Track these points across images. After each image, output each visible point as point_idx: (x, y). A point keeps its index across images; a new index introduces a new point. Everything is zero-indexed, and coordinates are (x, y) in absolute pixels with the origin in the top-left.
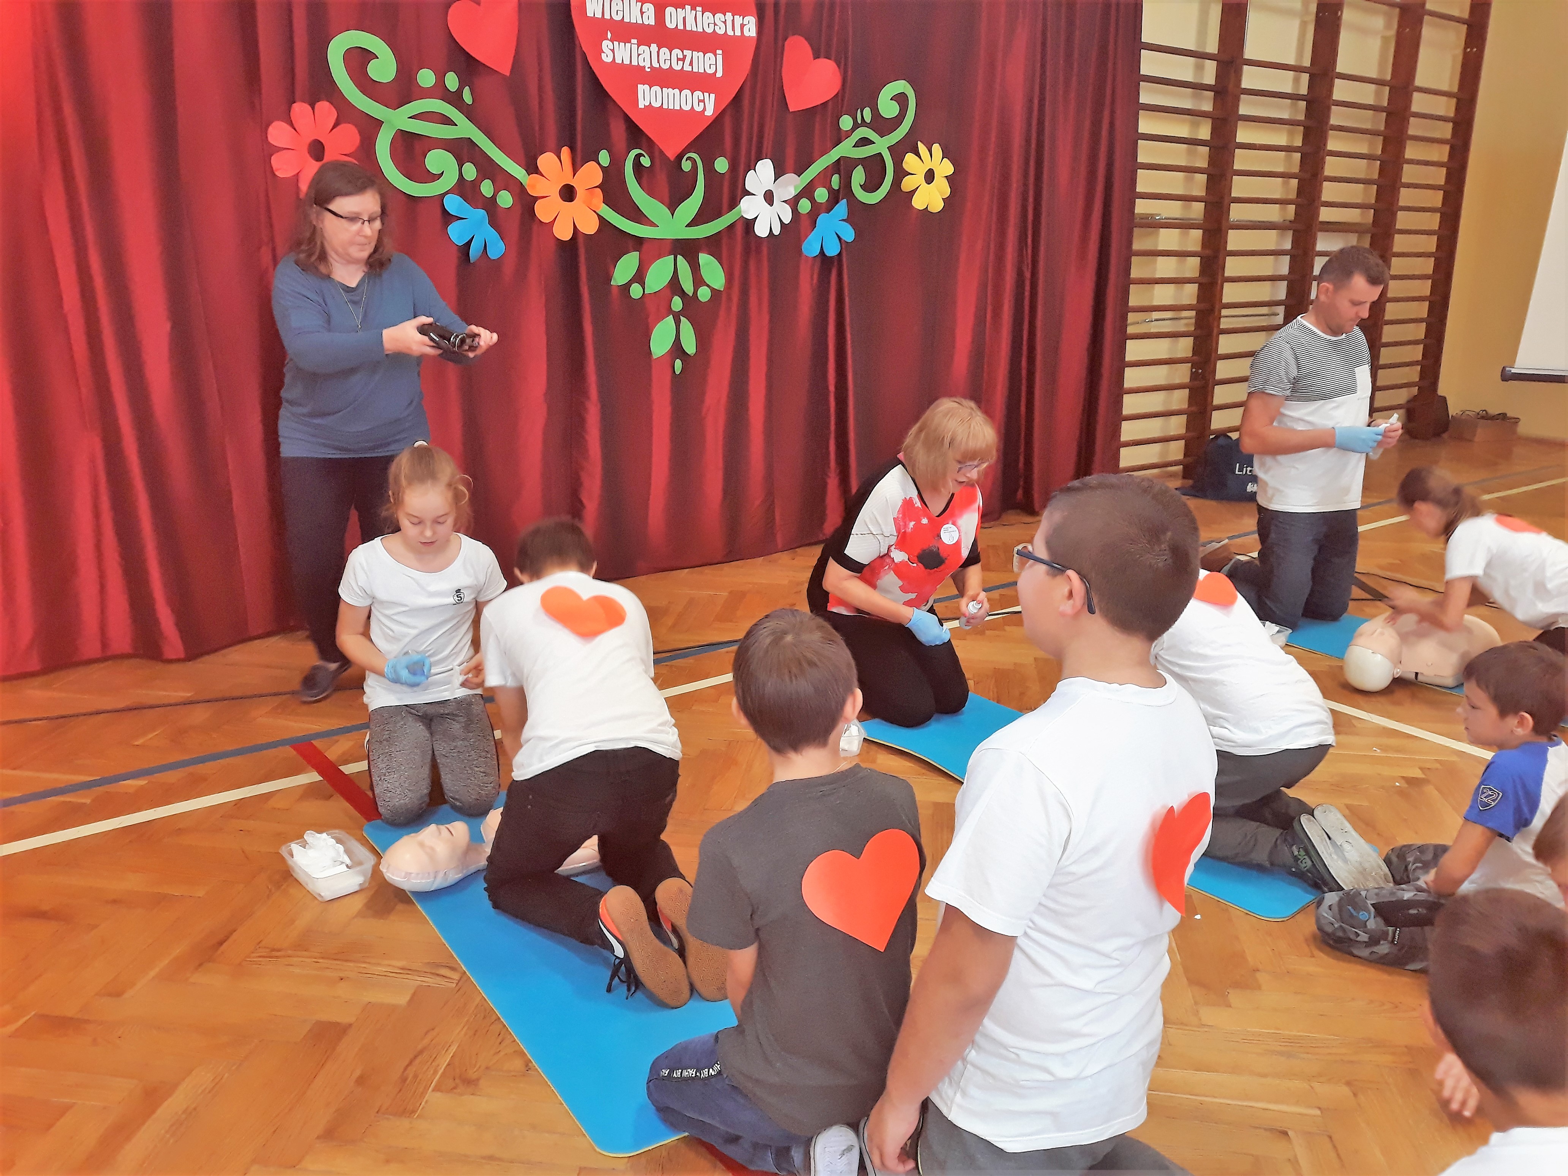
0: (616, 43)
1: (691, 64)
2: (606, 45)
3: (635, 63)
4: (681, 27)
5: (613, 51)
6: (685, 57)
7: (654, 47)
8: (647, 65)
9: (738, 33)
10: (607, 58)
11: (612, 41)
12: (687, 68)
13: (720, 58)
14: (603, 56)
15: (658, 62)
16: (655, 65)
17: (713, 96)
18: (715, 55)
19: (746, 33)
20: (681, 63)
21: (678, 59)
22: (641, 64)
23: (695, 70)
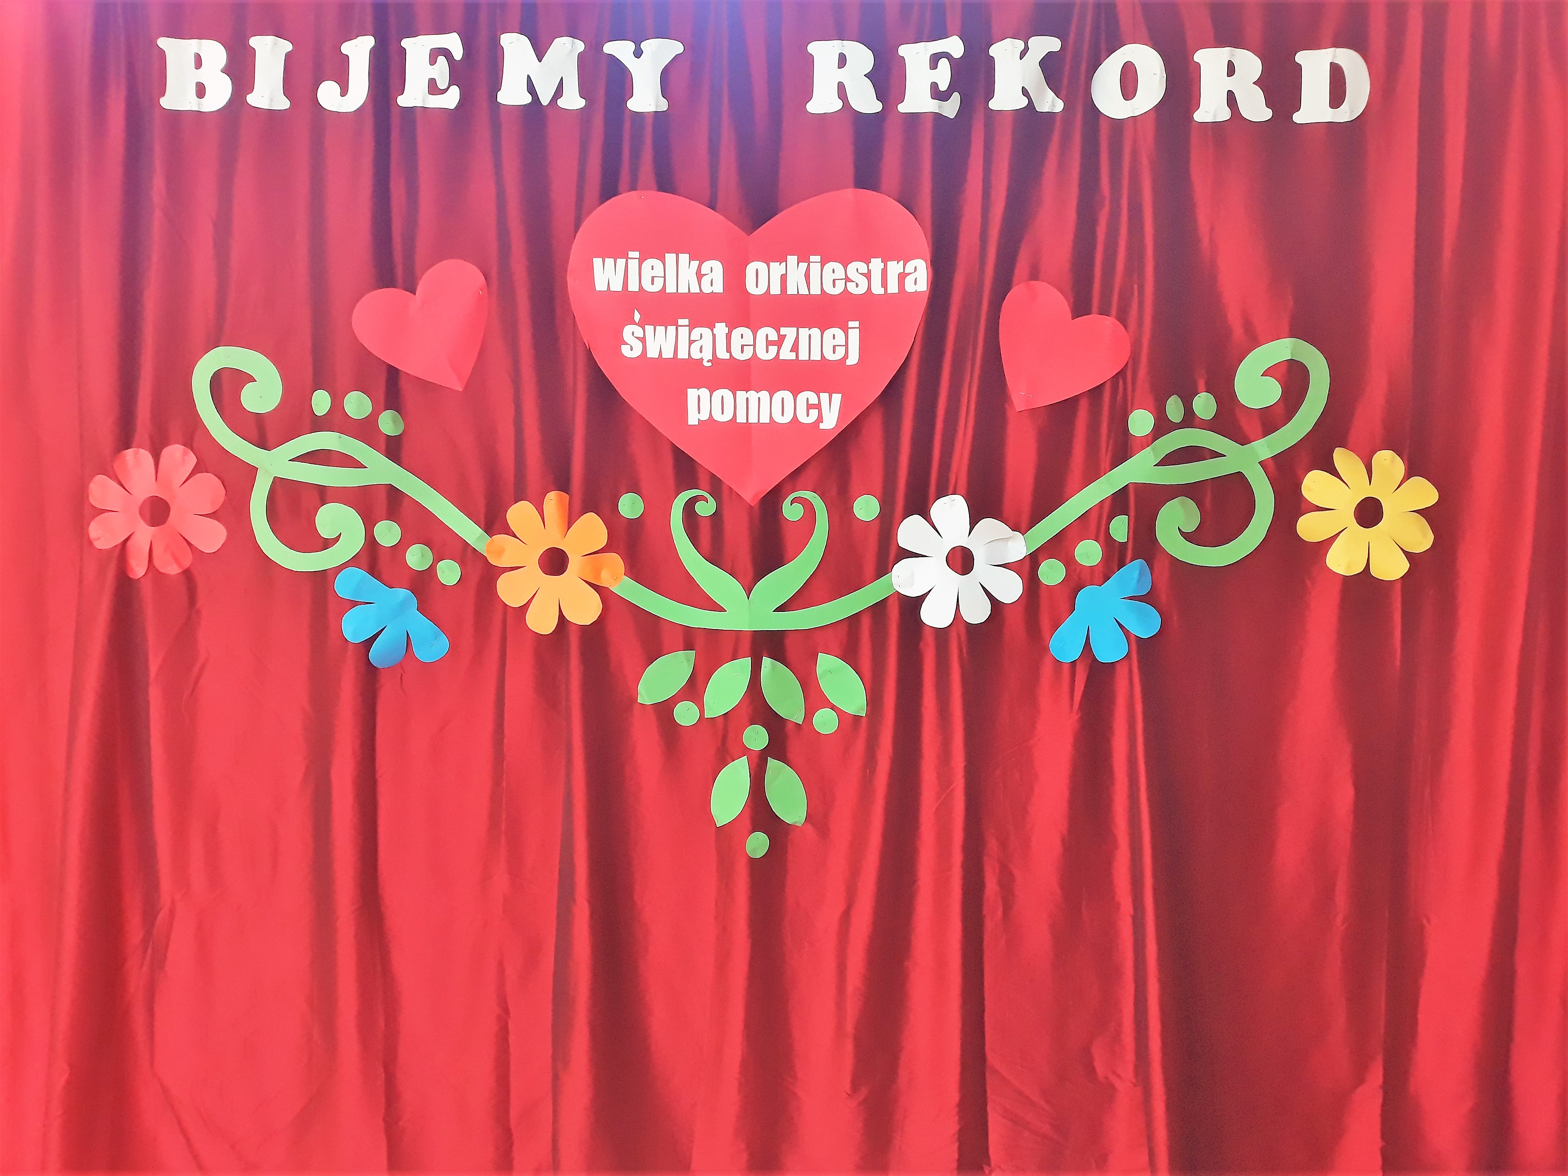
0: (649, 329)
1: (795, 348)
2: (630, 332)
3: (683, 354)
4: (776, 290)
5: (643, 340)
6: (782, 338)
7: (721, 329)
8: (707, 356)
9: (893, 288)
10: (631, 350)
11: (642, 324)
12: (786, 354)
13: (854, 335)
14: (625, 350)
15: (729, 350)
16: (723, 354)
17: (837, 398)
18: (846, 331)
19: (910, 287)
20: (773, 349)
21: (769, 343)
22: (696, 355)
23: (804, 356)
